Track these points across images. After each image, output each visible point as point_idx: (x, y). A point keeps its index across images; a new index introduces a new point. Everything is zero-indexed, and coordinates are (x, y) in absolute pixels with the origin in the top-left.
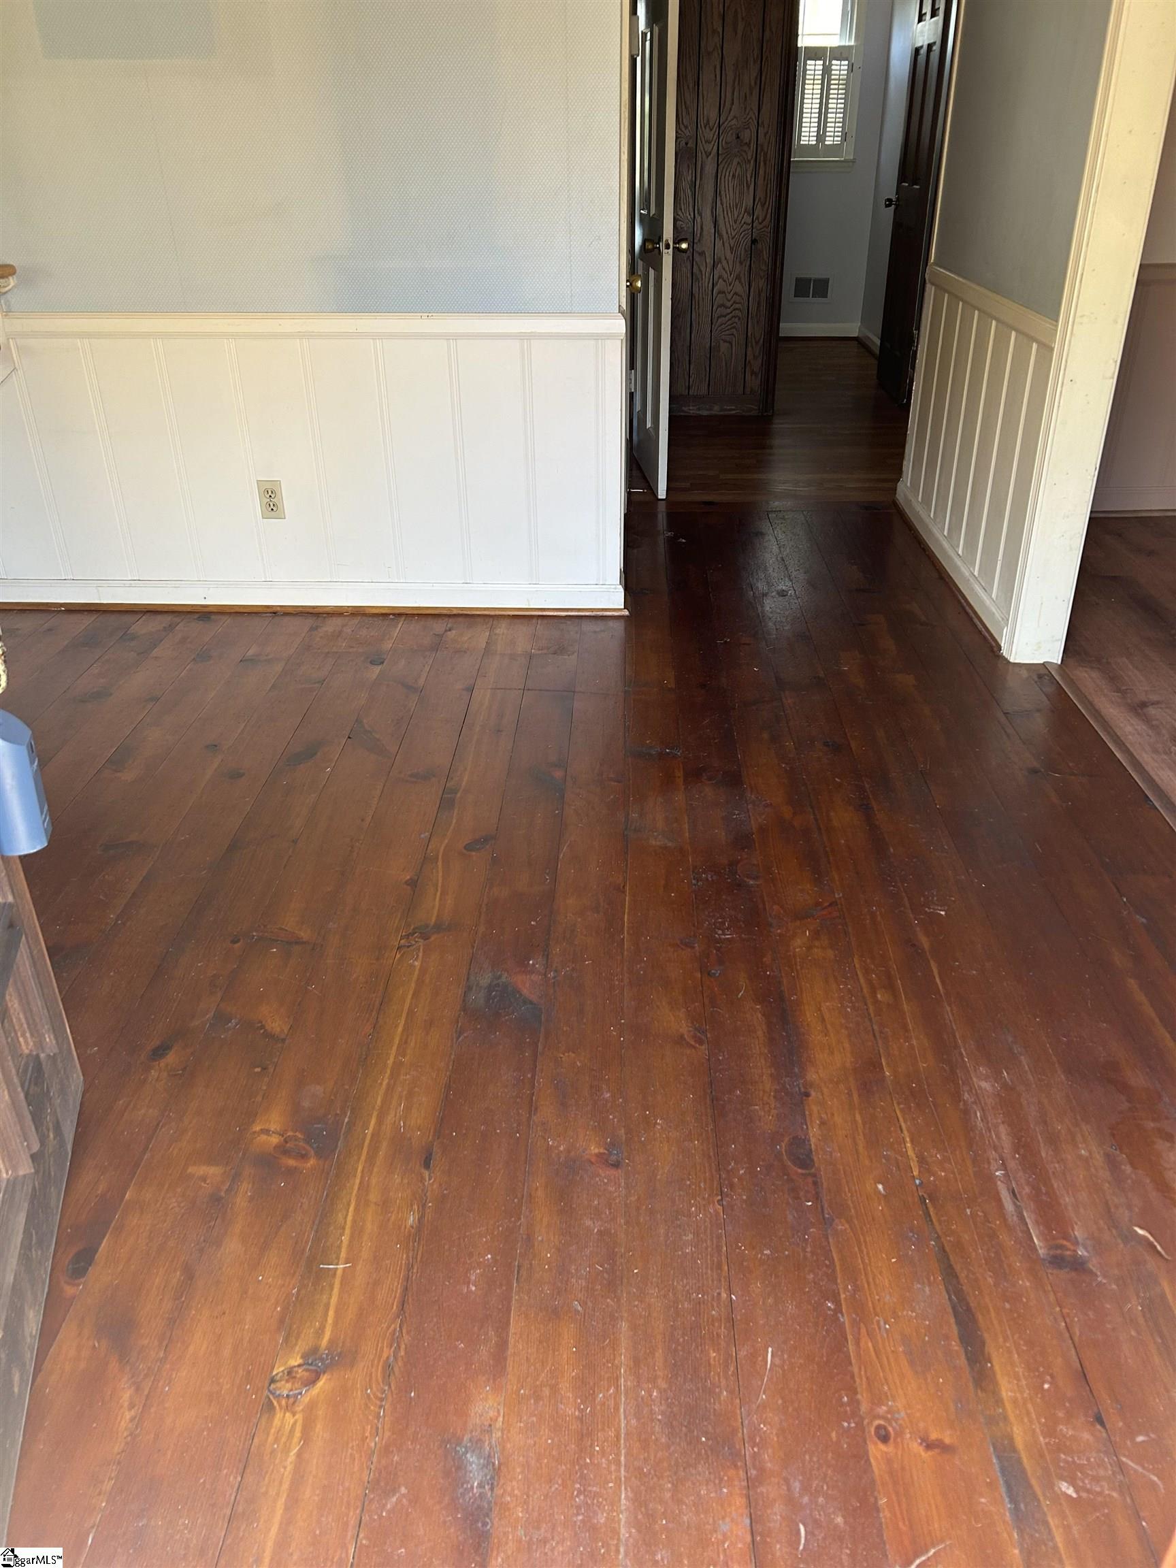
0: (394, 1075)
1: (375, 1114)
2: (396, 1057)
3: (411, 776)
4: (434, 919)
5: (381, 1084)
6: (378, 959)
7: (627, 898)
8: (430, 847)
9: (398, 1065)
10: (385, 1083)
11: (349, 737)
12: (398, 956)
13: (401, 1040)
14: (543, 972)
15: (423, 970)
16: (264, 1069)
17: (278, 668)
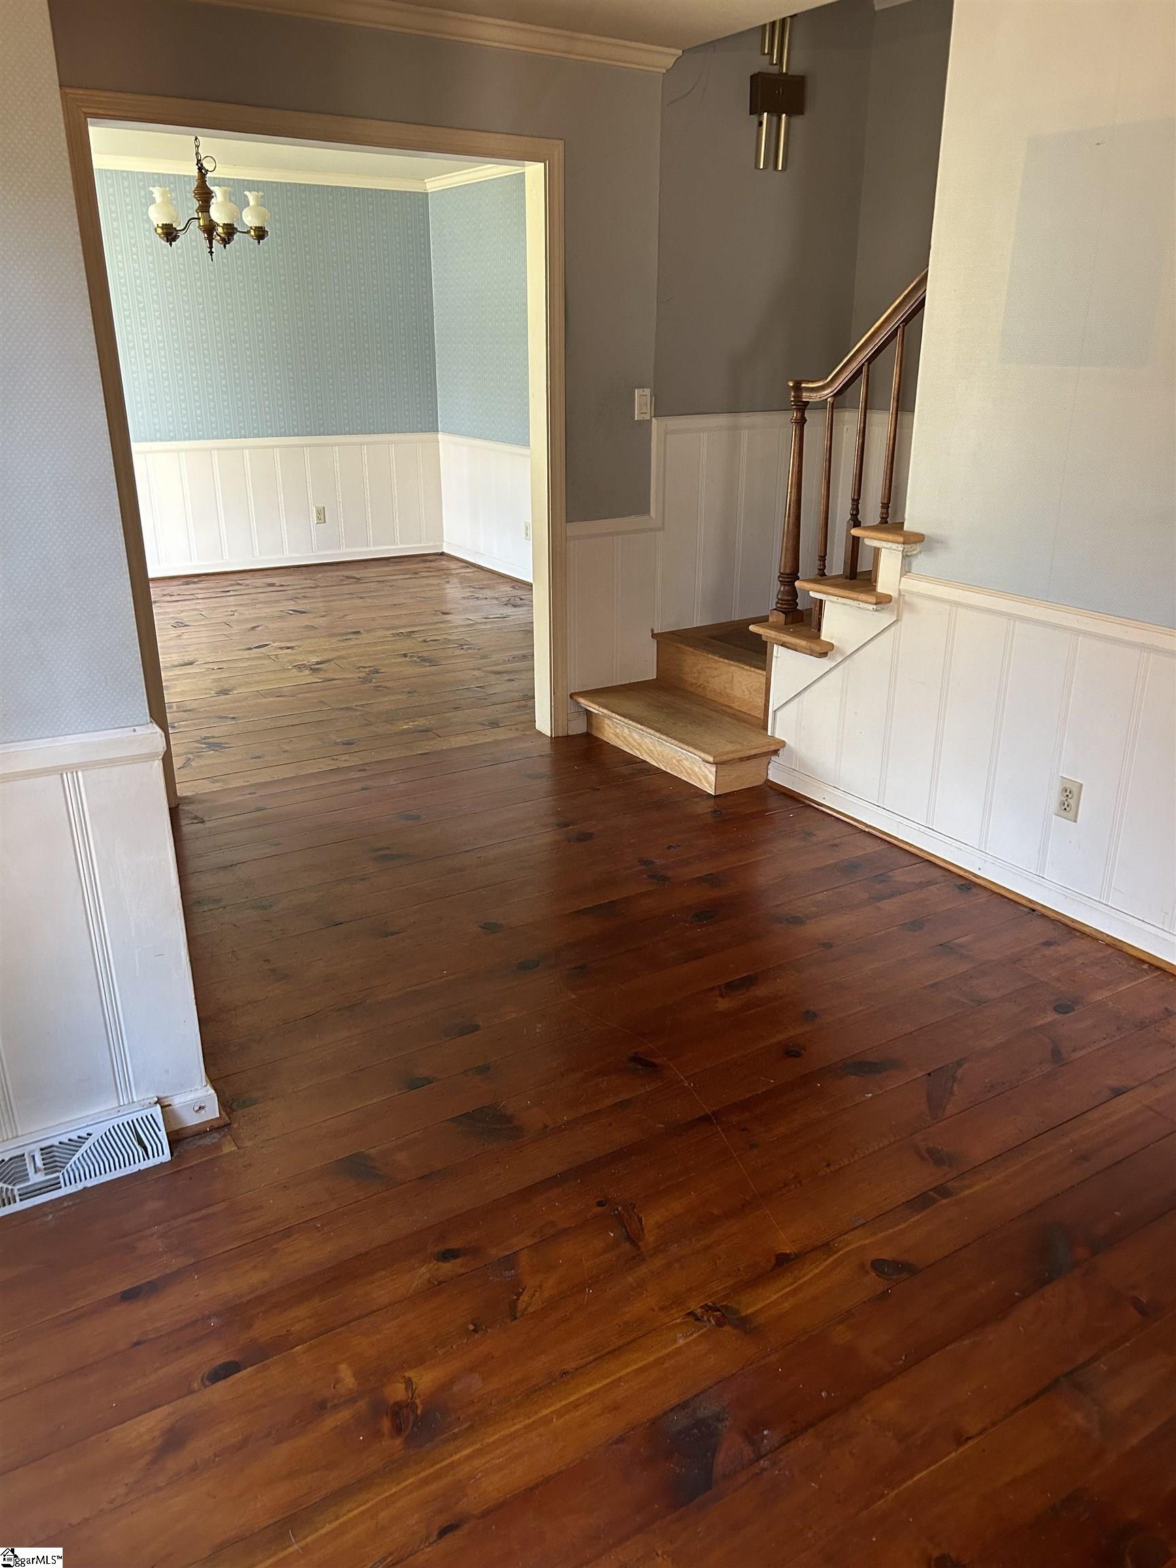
0: (529, 1428)
1: (478, 1446)
2: (553, 1412)
3: (929, 1151)
4: (749, 1312)
5: (514, 1424)
6: (662, 1309)
7: (954, 1454)
8: (846, 1236)
9: (546, 1421)
10: (517, 1426)
11: (929, 1074)
12: (678, 1321)
13: (578, 1400)
14: (763, 1452)
15: (678, 1351)
16: (475, 1331)
17: (962, 968)
